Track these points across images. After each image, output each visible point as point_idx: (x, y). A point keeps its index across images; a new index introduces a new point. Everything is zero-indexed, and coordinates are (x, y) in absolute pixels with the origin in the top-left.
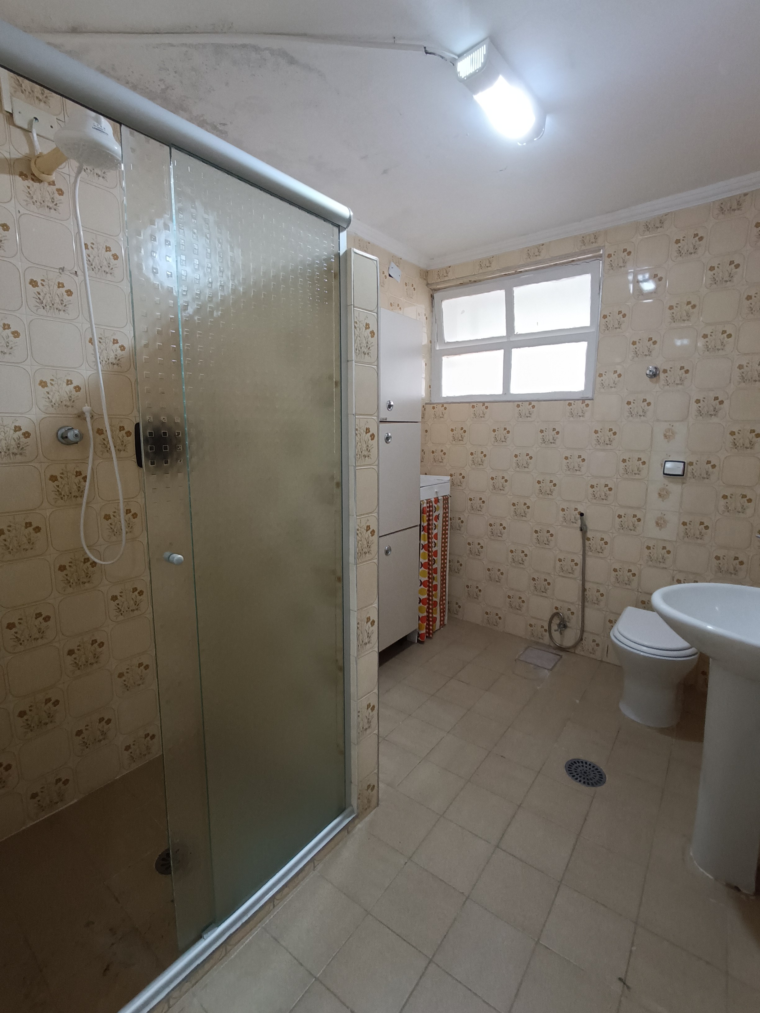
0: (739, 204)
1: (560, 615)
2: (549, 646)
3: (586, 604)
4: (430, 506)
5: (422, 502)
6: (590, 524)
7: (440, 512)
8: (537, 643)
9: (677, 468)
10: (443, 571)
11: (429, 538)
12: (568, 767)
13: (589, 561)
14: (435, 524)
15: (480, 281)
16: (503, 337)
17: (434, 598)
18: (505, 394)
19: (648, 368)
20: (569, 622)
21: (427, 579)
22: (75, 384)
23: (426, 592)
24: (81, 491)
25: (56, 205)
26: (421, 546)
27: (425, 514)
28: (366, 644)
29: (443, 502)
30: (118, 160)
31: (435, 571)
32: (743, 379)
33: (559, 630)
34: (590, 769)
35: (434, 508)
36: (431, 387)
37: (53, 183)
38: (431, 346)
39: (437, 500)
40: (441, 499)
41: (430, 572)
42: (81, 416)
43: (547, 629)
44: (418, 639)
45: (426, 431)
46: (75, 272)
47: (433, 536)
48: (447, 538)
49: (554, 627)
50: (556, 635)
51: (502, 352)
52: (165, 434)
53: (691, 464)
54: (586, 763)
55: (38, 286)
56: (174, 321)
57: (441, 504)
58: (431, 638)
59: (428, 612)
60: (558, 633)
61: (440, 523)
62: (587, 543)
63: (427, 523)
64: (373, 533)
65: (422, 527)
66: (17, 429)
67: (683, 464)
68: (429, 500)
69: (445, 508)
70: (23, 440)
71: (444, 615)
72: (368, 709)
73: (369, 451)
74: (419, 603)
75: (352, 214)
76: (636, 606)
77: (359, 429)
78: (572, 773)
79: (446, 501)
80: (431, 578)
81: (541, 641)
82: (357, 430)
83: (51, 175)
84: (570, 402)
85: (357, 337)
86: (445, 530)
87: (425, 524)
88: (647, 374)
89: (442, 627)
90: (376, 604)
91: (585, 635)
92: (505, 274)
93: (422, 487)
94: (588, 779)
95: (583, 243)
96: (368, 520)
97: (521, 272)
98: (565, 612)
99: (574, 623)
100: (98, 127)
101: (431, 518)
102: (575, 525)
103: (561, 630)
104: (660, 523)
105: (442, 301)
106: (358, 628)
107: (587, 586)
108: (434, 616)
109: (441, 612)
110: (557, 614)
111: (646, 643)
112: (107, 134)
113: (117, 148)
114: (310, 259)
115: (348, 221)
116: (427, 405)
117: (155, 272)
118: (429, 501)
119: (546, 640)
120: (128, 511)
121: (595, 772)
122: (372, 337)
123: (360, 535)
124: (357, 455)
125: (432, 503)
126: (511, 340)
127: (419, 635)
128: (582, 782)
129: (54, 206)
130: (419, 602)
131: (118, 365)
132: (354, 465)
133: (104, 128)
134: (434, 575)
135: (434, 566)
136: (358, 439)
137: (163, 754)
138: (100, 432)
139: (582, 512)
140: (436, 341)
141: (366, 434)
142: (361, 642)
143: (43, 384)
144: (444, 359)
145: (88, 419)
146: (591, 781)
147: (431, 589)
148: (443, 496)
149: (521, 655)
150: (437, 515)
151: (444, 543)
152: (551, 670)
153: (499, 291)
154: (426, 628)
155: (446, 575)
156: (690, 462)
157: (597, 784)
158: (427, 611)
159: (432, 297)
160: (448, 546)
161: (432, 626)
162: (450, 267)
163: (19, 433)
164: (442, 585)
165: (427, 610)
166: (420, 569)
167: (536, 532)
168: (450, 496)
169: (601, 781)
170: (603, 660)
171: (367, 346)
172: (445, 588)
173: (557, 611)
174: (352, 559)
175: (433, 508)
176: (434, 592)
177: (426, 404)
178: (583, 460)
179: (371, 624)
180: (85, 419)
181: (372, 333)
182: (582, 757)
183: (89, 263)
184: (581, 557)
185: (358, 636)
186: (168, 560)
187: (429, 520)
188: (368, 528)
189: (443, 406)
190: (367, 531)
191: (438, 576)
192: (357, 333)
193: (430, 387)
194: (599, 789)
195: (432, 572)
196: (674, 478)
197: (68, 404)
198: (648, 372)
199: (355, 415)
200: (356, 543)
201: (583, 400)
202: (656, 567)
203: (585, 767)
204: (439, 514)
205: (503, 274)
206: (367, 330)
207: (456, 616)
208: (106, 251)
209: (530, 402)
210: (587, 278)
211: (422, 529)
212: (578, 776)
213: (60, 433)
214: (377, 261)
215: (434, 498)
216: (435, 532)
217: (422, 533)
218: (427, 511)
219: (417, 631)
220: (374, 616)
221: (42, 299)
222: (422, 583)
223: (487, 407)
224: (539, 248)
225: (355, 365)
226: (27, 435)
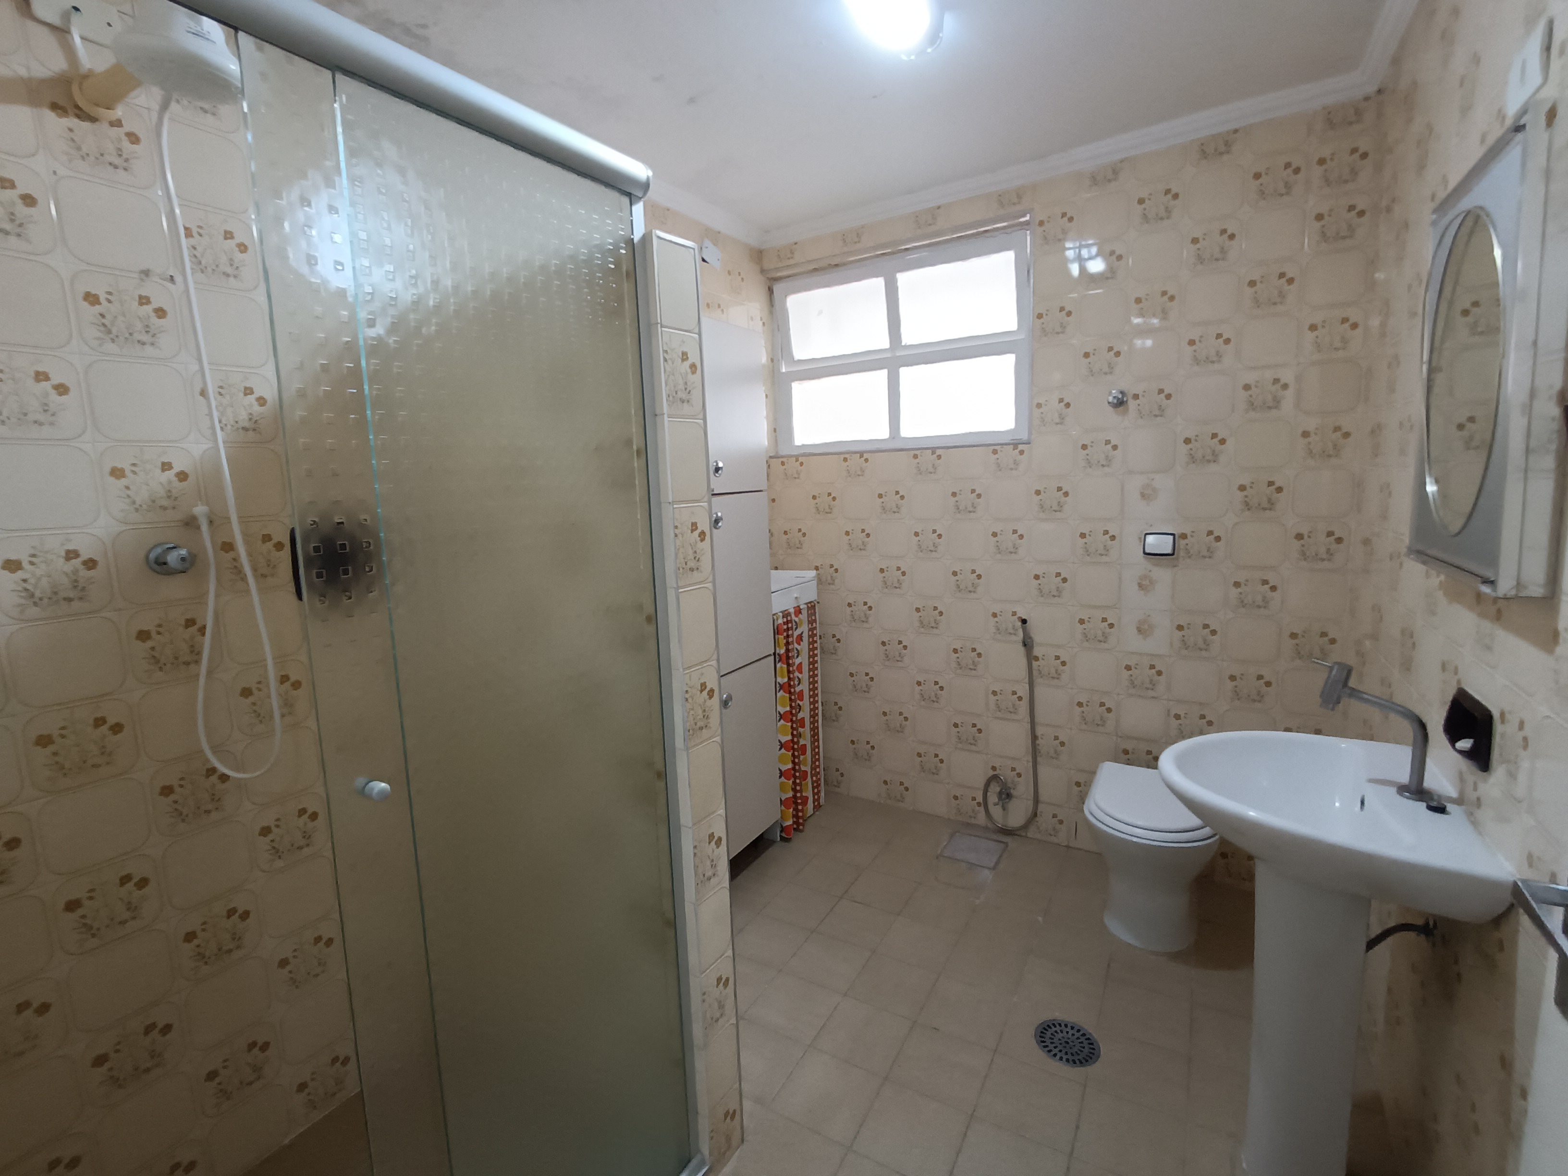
0: (1227, 144)
1: (1001, 779)
2: (986, 828)
3: (1039, 759)
4: (787, 621)
5: (775, 617)
6: (1037, 637)
7: (804, 629)
8: (968, 825)
9: (1163, 544)
10: (814, 721)
11: (789, 672)
12: (1040, 1037)
13: (1038, 690)
14: (797, 649)
15: (844, 264)
16: (885, 350)
17: (801, 766)
18: (894, 438)
19: (1110, 393)
20: (1014, 789)
21: (790, 737)
22: (177, 468)
23: (791, 758)
24: (195, 652)
25: (127, 160)
26: (778, 685)
27: (782, 635)
28: (709, 879)
29: (808, 612)
30: (237, 88)
31: (802, 723)
32: (1252, 405)
33: (1001, 803)
34: (1073, 1035)
35: (794, 624)
36: (777, 430)
37: (117, 123)
38: (773, 367)
39: (798, 611)
40: (804, 608)
41: (794, 726)
42: (191, 523)
43: (982, 802)
44: (780, 836)
45: (773, 500)
46: (169, 277)
47: (795, 668)
48: (817, 669)
49: (993, 798)
50: (996, 812)
51: (885, 372)
52: (343, 546)
53: (1184, 536)
54: (1066, 1026)
55: (100, 304)
56: (351, 348)
57: (804, 616)
58: (801, 831)
59: (794, 790)
60: (998, 809)
61: (804, 646)
62: (1035, 664)
63: (785, 648)
64: (711, 693)
65: (777, 656)
66: (71, 555)
67: (1171, 537)
68: (786, 612)
69: (811, 622)
70: (84, 573)
71: (819, 792)
72: (718, 984)
73: (698, 560)
74: (780, 777)
75: (650, 173)
76: (1116, 760)
77: (679, 526)
78: (1047, 1046)
79: (813, 611)
80: (796, 735)
81: (973, 821)
82: (676, 527)
83: (113, 109)
84: (996, 447)
85: (669, 376)
86: (812, 656)
87: (782, 651)
88: (1109, 403)
89: (817, 811)
90: (722, 811)
91: (1041, 807)
92: (882, 254)
93: (774, 592)
94: (1072, 1054)
95: (1001, 204)
96: (702, 674)
97: (907, 249)
98: (1007, 775)
99: (1023, 789)
100: (197, 31)
101: (790, 640)
102: (1014, 638)
103: (1003, 804)
104: (1144, 629)
105: (786, 296)
106: (695, 854)
107: (1040, 731)
108: (804, 794)
109: (813, 788)
110: (995, 778)
111: (1140, 823)
112: (215, 42)
113: (233, 67)
114: (586, 252)
115: (645, 186)
116: (772, 460)
117: (311, 261)
118: (786, 614)
119: (981, 819)
120: (284, 679)
121: (1083, 1039)
122: (694, 373)
123: (690, 700)
124: (679, 569)
125: (791, 616)
126: (898, 354)
127: (783, 829)
128: (1064, 1059)
129: (123, 164)
130: (779, 775)
131: (254, 430)
132: (675, 586)
133: (209, 33)
134: (801, 730)
135: (800, 716)
136: (678, 543)
137: (362, 1091)
138: (228, 547)
139: (1024, 618)
140: (780, 358)
141: (692, 532)
142: (702, 876)
143: (118, 473)
144: (796, 386)
145: (204, 527)
146: (1076, 1058)
147: (796, 753)
148: (806, 604)
149: (945, 847)
150: (800, 633)
151: (813, 677)
152: (994, 868)
153: (875, 279)
154: (794, 816)
155: (817, 728)
156: (1183, 534)
157: (1087, 1061)
158: (792, 789)
159: (771, 291)
160: (819, 682)
161: (802, 811)
162: (796, 244)
163: (77, 562)
164: (812, 743)
165: (793, 787)
166: (778, 723)
167: (955, 651)
168: (818, 603)
169: (1093, 1054)
170: (1071, 845)
171: (686, 389)
172: (819, 748)
173: (995, 773)
174: (679, 742)
175: (792, 625)
176: (802, 757)
177: (771, 457)
178: (1021, 537)
179: (716, 843)
180: (198, 528)
181: (693, 367)
182: (1058, 1015)
183: (194, 259)
184: (1027, 686)
185: (696, 867)
186: (362, 792)
187: (787, 644)
188: (703, 686)
189: (797, 460)
190: (702, 691)
191: (806, 731)
192: (668, 369)
193: (775, 430)
194: (1093, 1070)
195: (797, 725)
196: (1163, 559)
197: (165, 503)
198: (1111, 399)
199: (674, 502)
200: (686, 714)
201: (1015, 445)
202: (1142, 697)
203: (1065, 1033)
204: (802, 633)
205: (879, 253)
206: (685, 363)
207: (837, 790)
208: (226, 238)
209: (933, 450)
210: (1007, 258)
211: (777, 660)
212: (1055, 1051)
213: (152, 556)
214: (694, 249)
215: (794, 608)
216: (798, 661)
217: (779, 665)
218: (785, 629)
219: (779, 821)
220: (720, 830)
221: (109, 326)
222: (782, 746)
223: (866, 460)
224: (934, 212)
225: (669, 421)
226: (90, 564)
